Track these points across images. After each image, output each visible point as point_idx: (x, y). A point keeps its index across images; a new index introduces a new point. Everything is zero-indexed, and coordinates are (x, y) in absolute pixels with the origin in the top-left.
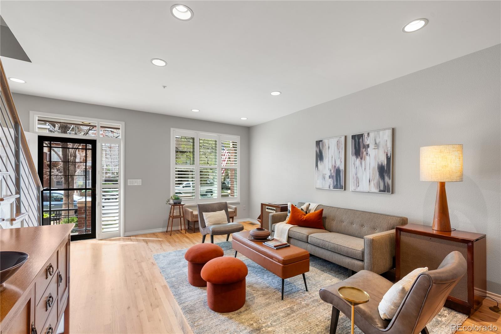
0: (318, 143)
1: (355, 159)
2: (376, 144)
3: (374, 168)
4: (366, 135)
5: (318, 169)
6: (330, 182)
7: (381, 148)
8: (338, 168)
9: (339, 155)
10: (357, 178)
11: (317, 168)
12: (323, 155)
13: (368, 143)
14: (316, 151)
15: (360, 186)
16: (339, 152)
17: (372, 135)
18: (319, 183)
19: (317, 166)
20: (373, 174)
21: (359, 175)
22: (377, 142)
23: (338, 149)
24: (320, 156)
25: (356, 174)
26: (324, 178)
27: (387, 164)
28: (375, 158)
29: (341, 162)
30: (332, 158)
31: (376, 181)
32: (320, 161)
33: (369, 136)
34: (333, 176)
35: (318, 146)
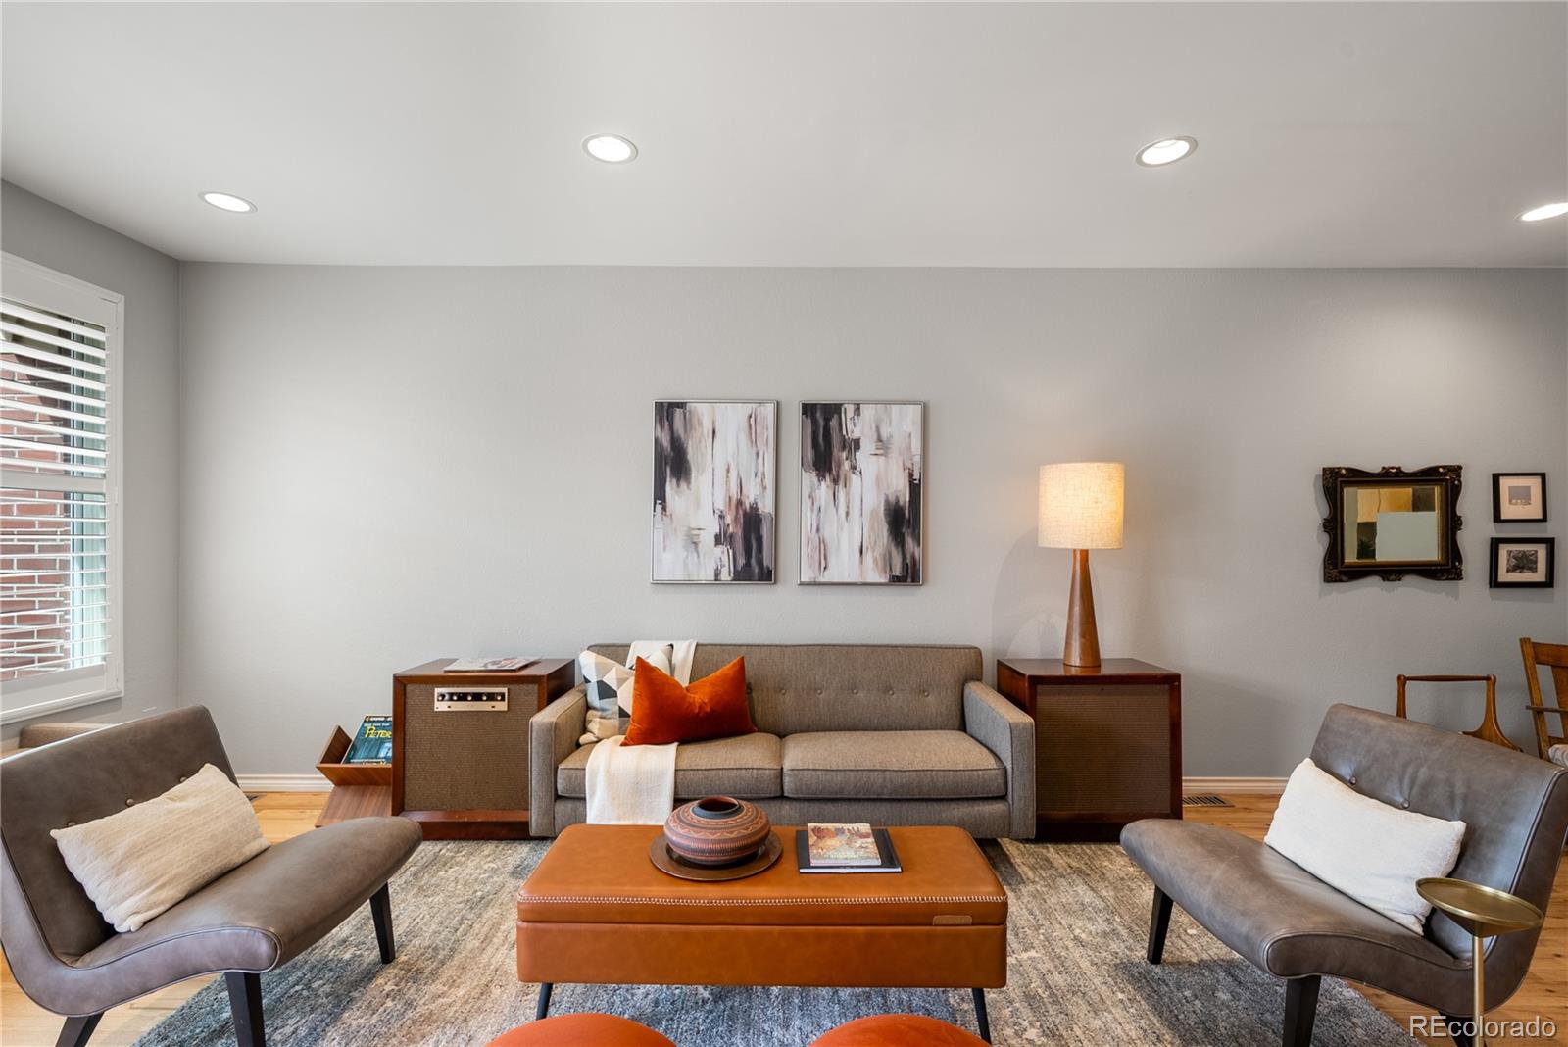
0: (666, 412)
1: (815, 480)
2: (880, 440)
3: (874, 512)
4: (850, 409)
5: (664, 509)
6: (720, 558)
7: (894, 453)
8: (751, 507)
9: (757, 464)
10: (822, 542)
11: (659, 507)
12: (690, 456)
13: (856, 435)
14: (656, 440)
15: (830, 565)
16: (757, 454)
17: (867, 411)
18: (672, 563)
19: (660, 495)
20: (872, 529)
21: (828, 533)
22: (884, 435)
23: (754, 442)
24: (673, 463)
25: (818, 530)
26: (695, 544)
27: (910, 501)
28: (878, 480)
29: (765, 488)
30: (728, 471)
31: (880, 551)
32: (674, 481)
33: (859, 415)
34: (731, 536)
35: (667, 423)
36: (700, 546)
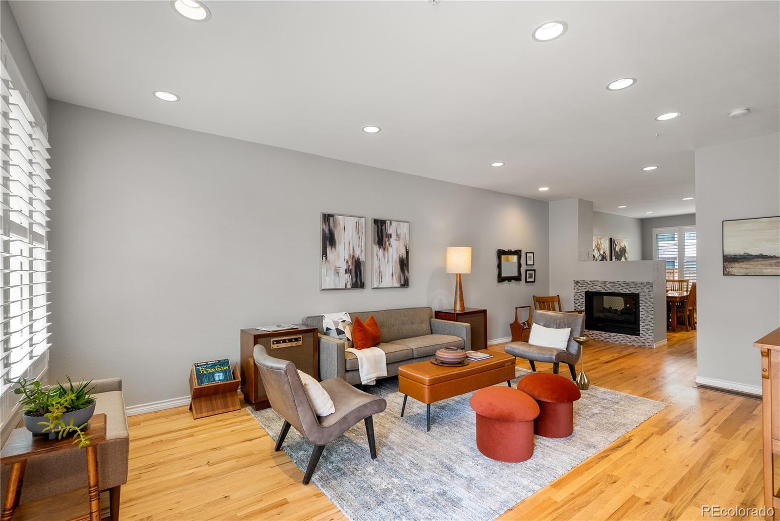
0: (327, 218)
1: (378, 249)
2: (397, 235)
3: (396, 261)
4: (389, 222)
5: (326, 258)
6: (347, 279)
7: (401, 239)
8: (357, 258)
9: (359, 241)
10: (380, 272)
11: (324, 258)
12: (336, 237)
13: (390, 232)
14: (323, 230)
15: (383, 281)
16: (359, 238)
17: (394, 223)
18: (329, 281)
19: (325, 253)
20: (395, 267)
21: (382, 269)
22: (399, 233)
23: (358, 233)
24: (329, 240)
25: (379, 268)
26: (338, 273)
27: (406, 257)
28: (397, 249)
29: (362, 251)
30: (349, 244)
31: (397, 275)
32: (330, 247)
33: (391, 225)
34: (351, 270)
35: (327, 223)
36: (340, 274)
